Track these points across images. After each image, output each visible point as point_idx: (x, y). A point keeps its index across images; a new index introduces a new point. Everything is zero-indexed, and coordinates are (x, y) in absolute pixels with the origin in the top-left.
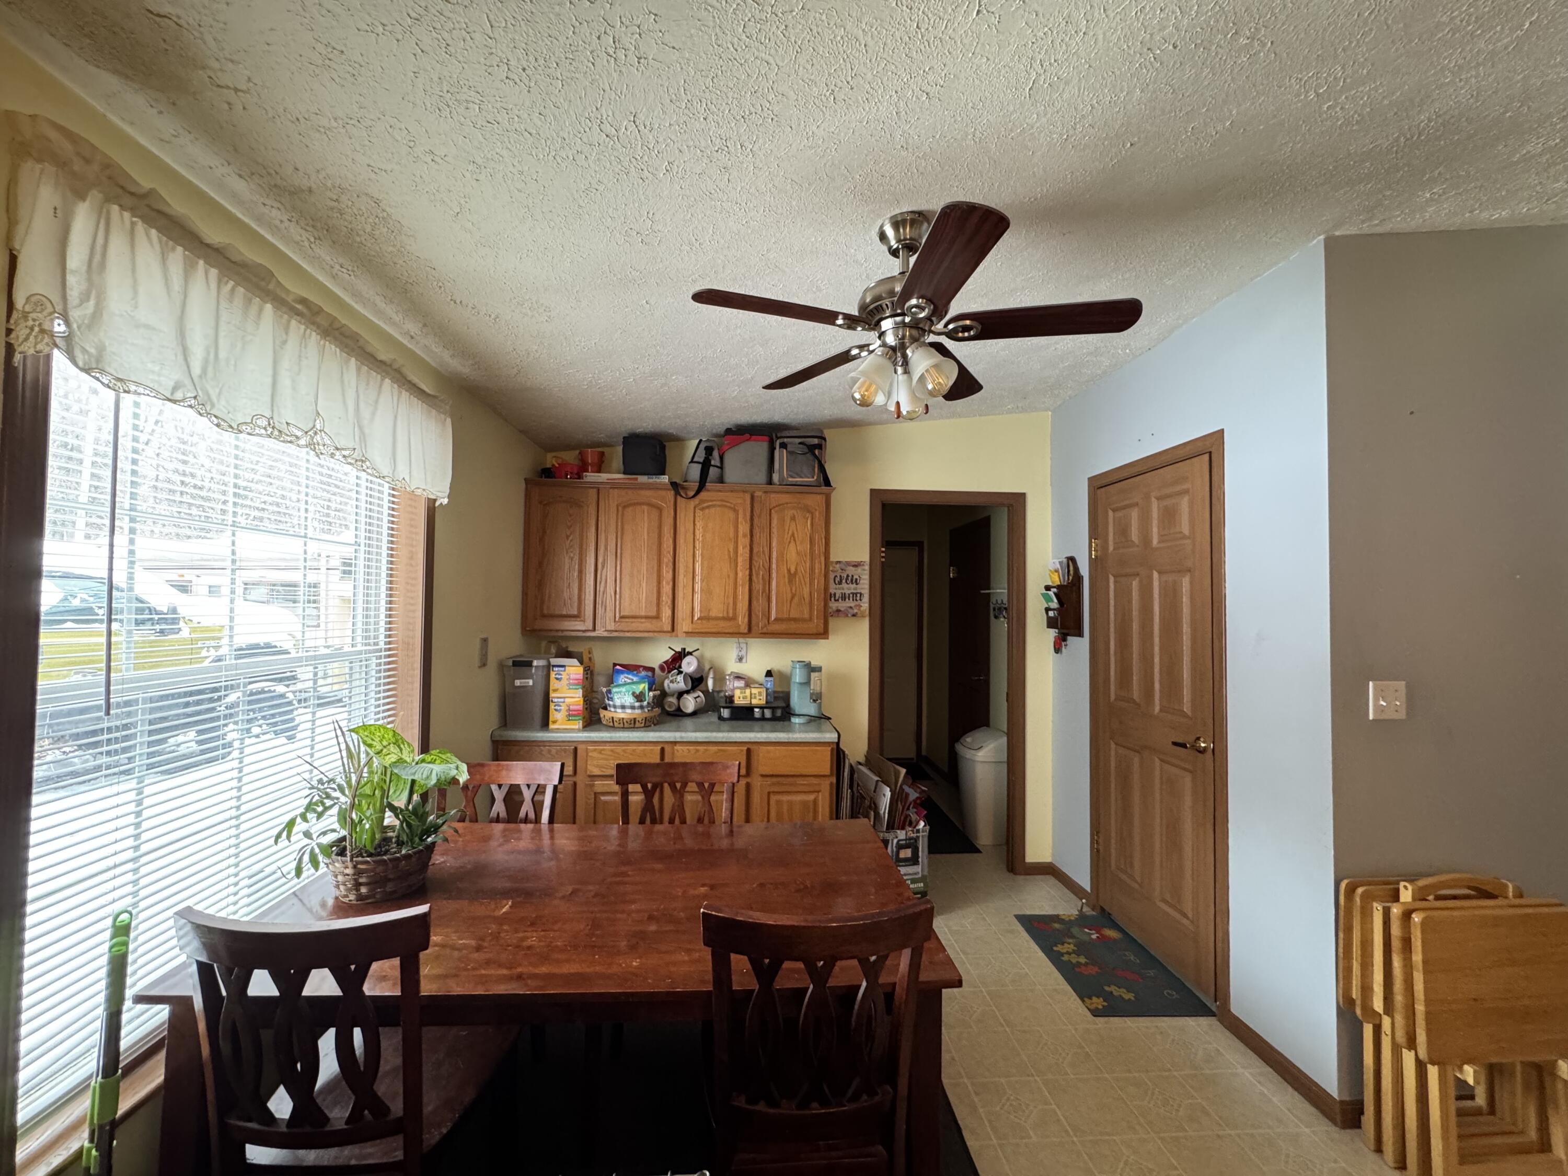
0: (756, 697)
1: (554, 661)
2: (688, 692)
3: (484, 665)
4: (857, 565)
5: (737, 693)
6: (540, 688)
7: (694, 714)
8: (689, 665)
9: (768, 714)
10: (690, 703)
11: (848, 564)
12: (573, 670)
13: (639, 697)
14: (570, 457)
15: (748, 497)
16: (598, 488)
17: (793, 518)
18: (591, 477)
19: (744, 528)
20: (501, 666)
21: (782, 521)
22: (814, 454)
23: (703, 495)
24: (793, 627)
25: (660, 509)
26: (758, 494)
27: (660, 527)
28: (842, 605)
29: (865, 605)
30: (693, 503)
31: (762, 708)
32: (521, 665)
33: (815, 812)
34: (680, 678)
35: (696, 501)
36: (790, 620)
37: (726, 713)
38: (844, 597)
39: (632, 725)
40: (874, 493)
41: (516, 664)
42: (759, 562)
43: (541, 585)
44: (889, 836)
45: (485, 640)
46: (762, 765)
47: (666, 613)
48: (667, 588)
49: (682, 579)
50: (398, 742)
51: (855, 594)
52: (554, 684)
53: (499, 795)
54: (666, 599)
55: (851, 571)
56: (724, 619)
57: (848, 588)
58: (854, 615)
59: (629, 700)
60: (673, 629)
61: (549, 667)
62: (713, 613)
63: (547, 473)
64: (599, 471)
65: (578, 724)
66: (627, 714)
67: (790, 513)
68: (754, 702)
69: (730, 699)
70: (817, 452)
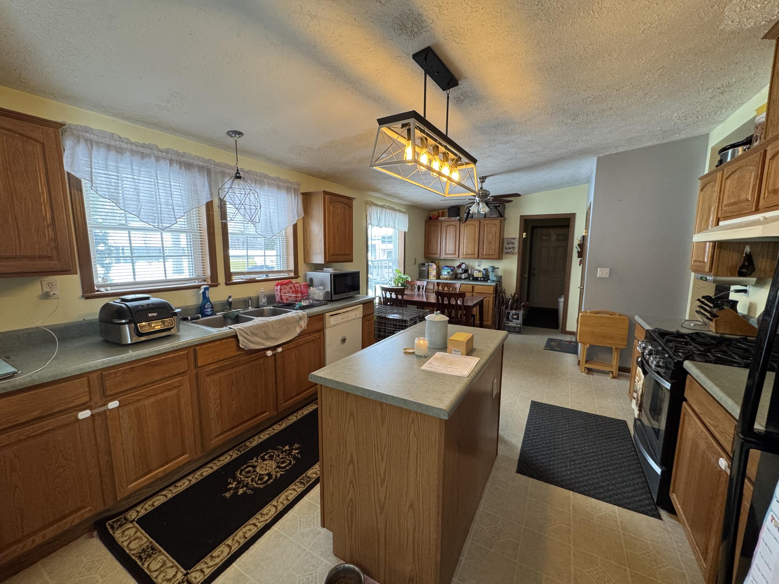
0: (480, 275)
1: (430, 264)
2: (463, 273)
3: (415, 264)
4: (514, 239)
5: (475, 274)
6: (427, 270)
7: (464, 279)
8: (463, 266)
9: (482, 279)
10: (463, 276)
11: (511, 238)
12: (435, 266)
13: (448, 273)
14: (436, 213)
15: (479, 222)
16: (441, 221)
17: (491, 227)
18: (441, 219)
19: (477, 230)
20: (419, 265)
21: (488, 227)
22: (497, 209)
23: (467, 222)
24: (490, 257)
25: (456, 226)
26: (482, 221)
27: (456, 231)
28: (509, 251)
29: (516, 250)
30: (464, 224)
31: (480, 278)
32: (423, 264)
33: (489, 302)
34: (461, 270)
35: (465, 223)
36: (489, 255)
37: (471, 278)
38: (509, 248)
39: (447, 279)
40: (521, 217)
41: (422, 264)
42: (481, 240)
43: (428, 246)
44: (510, 311)
45: (415, 259)
46: (476, 290)
47: (457, 253)
48: (457, 247)
49: (461, 245)
50: (400, 272)
51: (513, 247)
52: (430, 269)
53: (416, 287)
54: (457, 250)
55: (512, 240)
56: (472, 254)
57: (511, 246)
58: (512, 254)
59: (446, 273)
60: (459, 257)
61: (429, 265)
62: (469, 253)
63: (430, 218)
64: (443, 217)
65: (435, 278)
66: (445, 277)
67: (490, 225)
68: (479, 276)
69: (473, 275)
70: (498, 208)
